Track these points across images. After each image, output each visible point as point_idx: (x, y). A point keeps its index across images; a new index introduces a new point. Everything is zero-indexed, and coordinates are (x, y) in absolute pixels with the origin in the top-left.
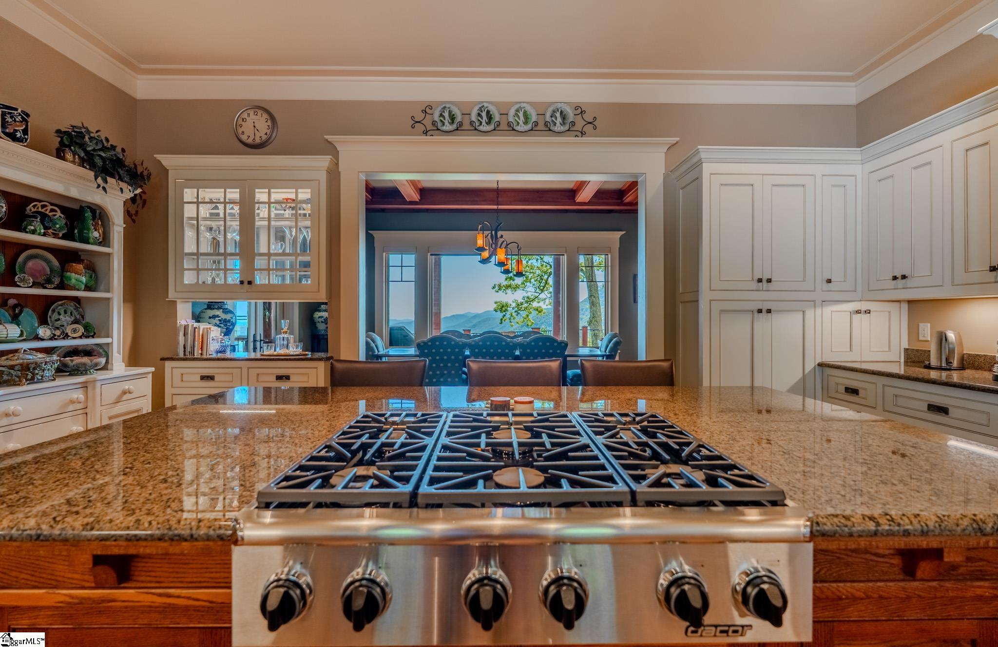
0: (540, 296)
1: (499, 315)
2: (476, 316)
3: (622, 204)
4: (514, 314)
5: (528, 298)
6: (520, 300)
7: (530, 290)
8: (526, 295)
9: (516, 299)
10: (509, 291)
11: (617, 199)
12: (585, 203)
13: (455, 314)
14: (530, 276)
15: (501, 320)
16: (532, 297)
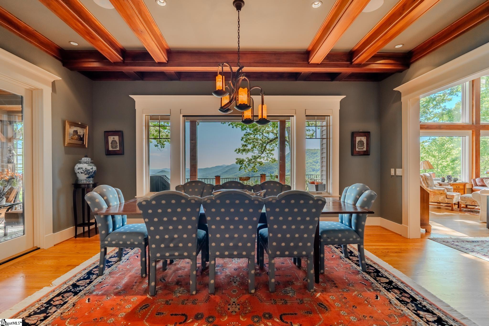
0: (261, 156)
1: (239, 166)
2: (228, 166)
3: (351, 64)
4: (247, 165)
5: (255, 156)
6: (250, 158)
7: (256, 152)
8: (254, 155)
9: (248, 157)
10: (244, 153)
11: (347, 61)
12: (318, 64)
13: (217, 165)
14: (256, 144)
15: (240, 168)
16: (257, 156)
